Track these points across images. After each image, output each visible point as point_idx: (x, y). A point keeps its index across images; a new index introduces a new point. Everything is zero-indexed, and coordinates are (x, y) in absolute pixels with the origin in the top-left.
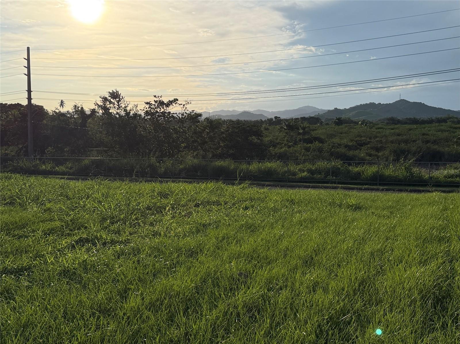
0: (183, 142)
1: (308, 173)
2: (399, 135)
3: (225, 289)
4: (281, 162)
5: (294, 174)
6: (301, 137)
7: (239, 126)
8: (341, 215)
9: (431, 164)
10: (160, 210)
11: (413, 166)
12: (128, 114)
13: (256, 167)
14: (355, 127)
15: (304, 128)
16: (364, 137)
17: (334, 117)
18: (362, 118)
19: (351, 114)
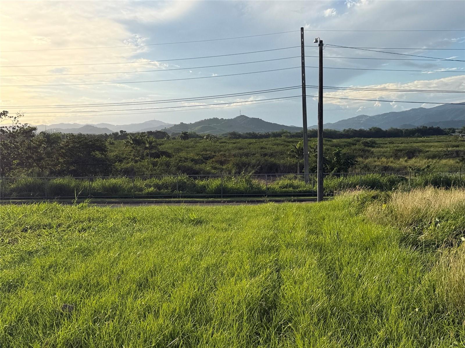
0: (15, 159)
1: (155, 188)
2: (240, 149)
4: (127, 177)
5: (141, 190)
6: (148, 151)
7: (80, 140)
8: (182, 230)
9: (268, 176)
11: (253, 178)
13: (99, 184)
14: (201, 141)
15: (150, 143)
16: (209, 150)
17: (180, 131)
18: (207, 133)
19: (196, 129)
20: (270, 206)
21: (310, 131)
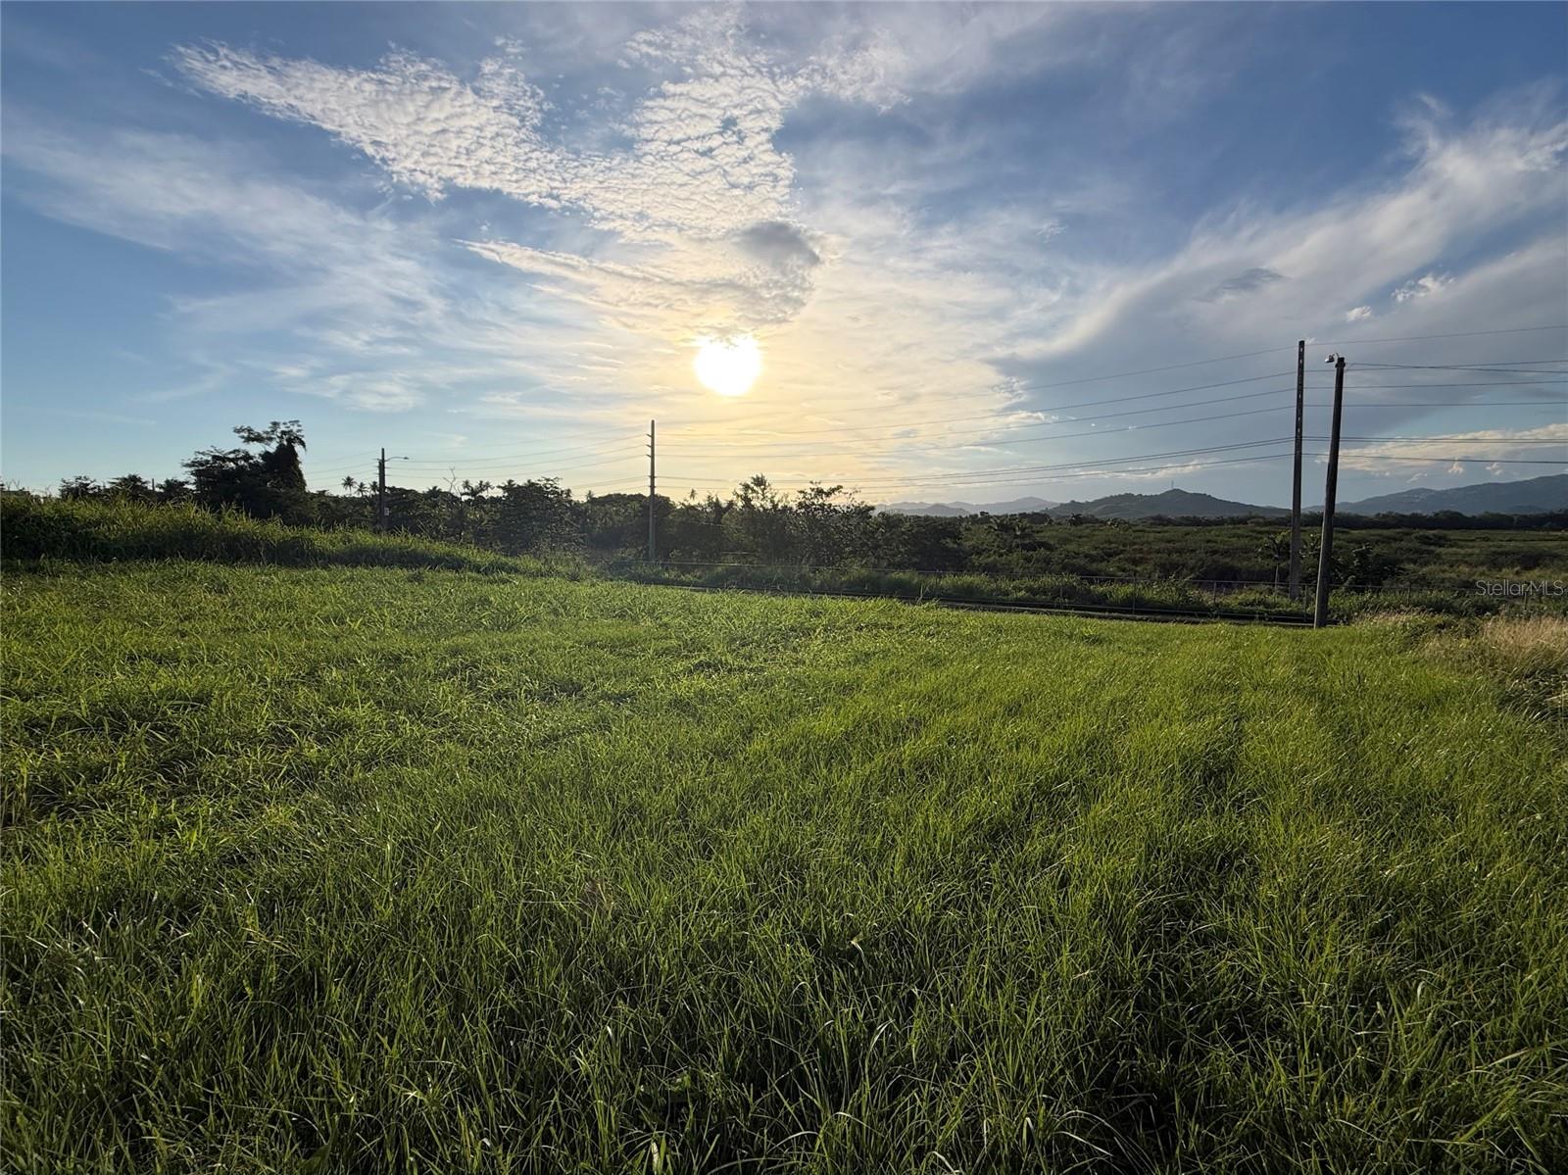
0: (847, 546)
1: (1027, 592)
2: (1169, 542)
3: (887, 738)
4: (987, 575)
5: (1006, 593)
6: (1018, 541)
8: (1071, 648)
9: (1219, 585)
10: (807, 632)
11: (1189, 587)
12: (775, 506)
13: (949, 581)
14: (1102, 528)
15: (1023, 530)
16: (1115, 543)
17: (1070, 514)
18: (1112, 516)
19: (1097, 510)
20: (1222, 627)
21: (1306, 516)
